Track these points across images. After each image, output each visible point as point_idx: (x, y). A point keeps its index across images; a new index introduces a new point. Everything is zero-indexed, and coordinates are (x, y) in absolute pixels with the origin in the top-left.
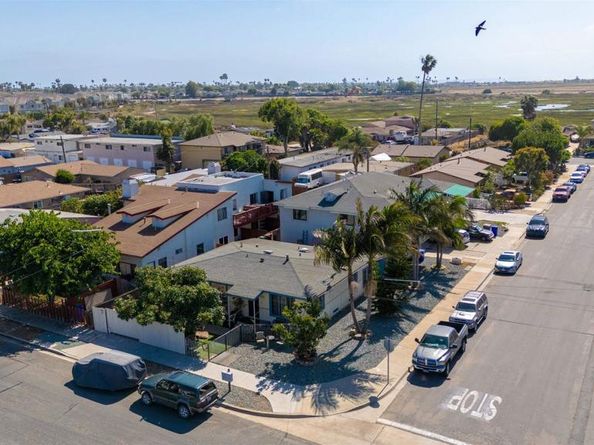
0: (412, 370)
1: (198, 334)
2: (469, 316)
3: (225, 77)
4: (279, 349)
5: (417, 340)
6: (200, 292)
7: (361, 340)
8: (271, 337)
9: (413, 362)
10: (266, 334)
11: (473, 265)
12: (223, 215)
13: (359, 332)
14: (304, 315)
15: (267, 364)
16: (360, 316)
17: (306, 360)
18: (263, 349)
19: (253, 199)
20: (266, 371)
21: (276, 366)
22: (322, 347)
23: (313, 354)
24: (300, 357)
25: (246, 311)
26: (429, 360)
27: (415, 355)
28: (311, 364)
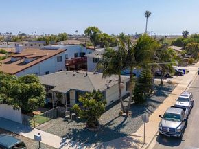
0: (158, 134)
1: (34, 112)
2: (186, 104)
3: (77, 31)
4: (78, 121)
5: (160, 116)
6: (31, 87)
7: (126, 117)
8: (73, 114)
9: (159, 129)
10: (71, 113)
11: (178, 84)
12: (60, 59)
13: (124, 112)
14: (92, 100)
15: (69, 130)
16: (125, 104)
17: (92, 127)
18: (69, 121)
19: (76, 55)
20: (68, 133)
21: (75, 131)
22: (103, 120)
23: (97, 124)
24: (89, 126)
25: (63, 101)
26: (170, 128)
27: (161, 125)
28: (96, 130)
